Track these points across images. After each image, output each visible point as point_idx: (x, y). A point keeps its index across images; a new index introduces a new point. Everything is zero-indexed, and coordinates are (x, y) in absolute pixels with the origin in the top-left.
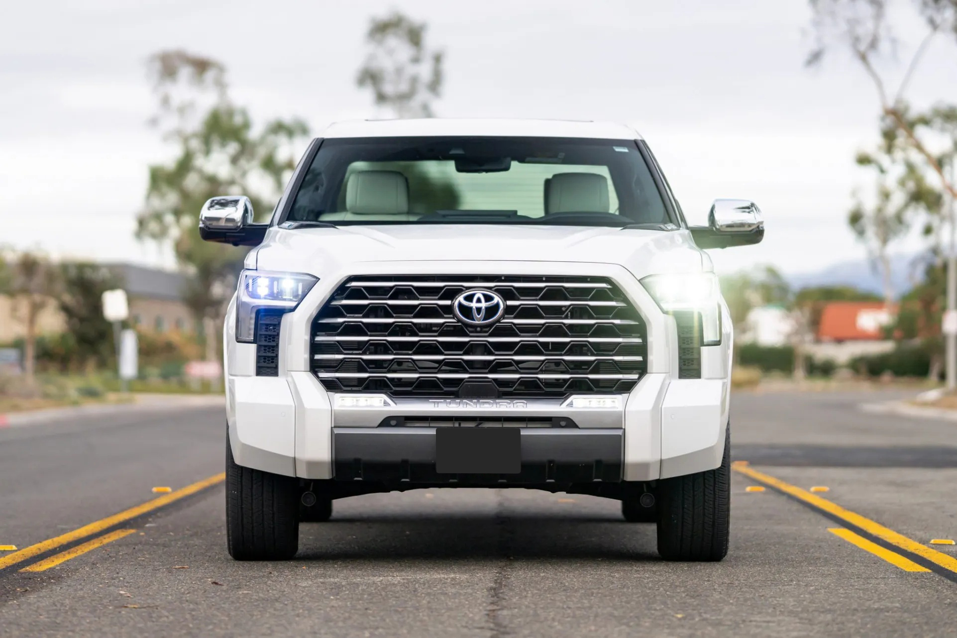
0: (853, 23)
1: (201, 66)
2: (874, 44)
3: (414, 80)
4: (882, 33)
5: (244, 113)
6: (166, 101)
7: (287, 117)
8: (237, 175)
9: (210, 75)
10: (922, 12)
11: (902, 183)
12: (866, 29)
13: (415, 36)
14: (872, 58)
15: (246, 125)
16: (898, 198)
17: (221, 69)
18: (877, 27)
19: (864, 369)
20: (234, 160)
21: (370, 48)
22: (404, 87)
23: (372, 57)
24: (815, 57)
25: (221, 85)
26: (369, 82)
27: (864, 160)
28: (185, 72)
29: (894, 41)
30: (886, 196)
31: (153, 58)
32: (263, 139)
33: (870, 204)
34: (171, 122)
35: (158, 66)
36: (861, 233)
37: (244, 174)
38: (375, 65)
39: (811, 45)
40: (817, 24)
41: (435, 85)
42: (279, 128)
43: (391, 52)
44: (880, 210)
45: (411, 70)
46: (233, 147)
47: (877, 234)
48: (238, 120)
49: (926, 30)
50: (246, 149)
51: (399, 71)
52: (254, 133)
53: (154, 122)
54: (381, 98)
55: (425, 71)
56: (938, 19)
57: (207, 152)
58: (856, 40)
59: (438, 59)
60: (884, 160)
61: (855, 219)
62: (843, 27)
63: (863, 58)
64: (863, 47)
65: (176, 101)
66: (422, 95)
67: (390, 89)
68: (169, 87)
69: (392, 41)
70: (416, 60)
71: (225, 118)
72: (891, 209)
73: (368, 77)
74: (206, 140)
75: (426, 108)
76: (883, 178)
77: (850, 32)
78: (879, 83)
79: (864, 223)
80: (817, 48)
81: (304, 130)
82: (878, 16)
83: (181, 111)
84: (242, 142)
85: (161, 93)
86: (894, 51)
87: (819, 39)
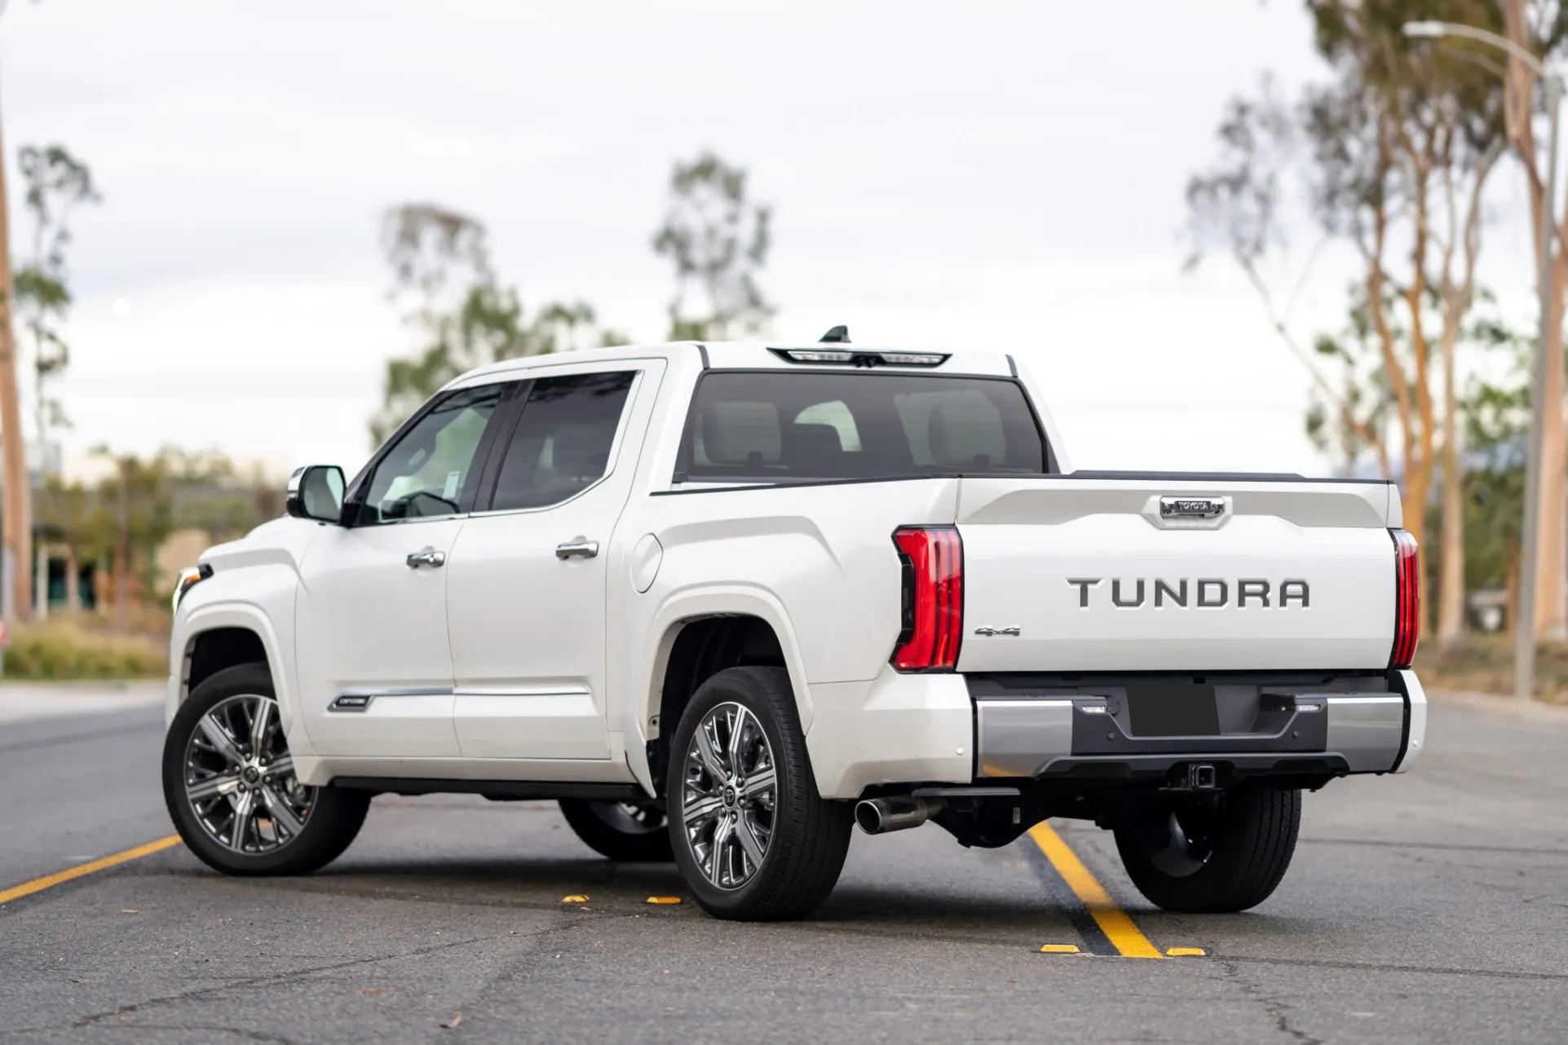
0: (1237, 221)
1: (452, 224)
2: (1258, 247)
3: (730, 245)
4: (1269, 233)
5: (512, 293)
6: (405, 271)
7: (568, 302)
9: (464, 239)
10: (1314, 213)
11: (1377, 377)
12: (1250, 231)
13: (733, 187)
14: (1257, 264)
15: (516, 311)
16: (1372, 396)
17: (479, 230)
18: (1262, 230)
21: (674, 201)
22: (717, 252)
23: (674, 213)
24: (1192, 262)
25: (478, 251)
26: (671, 248)
27: (1327, 347)
28: (431, 236)
29: (1285, 244)
31: (390, 213)
32: (537, 328)
34: (412, 300)
35: (396, 224)
36: (1321, 444)
38: (677, 225)
39: (1188, 249)
40: (1194, 224)
41: (758, 251)
42: (557, 313)
43: (700, 207)
44: (1346, 414)
45: (726, 231)
46: (499, 337)
47: (1341, 446)
48: (505, 304)
49: (1321, 233)
50: (514, 341)
51: (711, 232)
52: (526, 321)
53: (392, 298)
54: (686, 266)
55: (745, 232)
56: (1334, 220)
57: (468, 344)
58: (1241, 241)
59: (763, 217)
60: (1352, 345)
61: (1314, 424)
62: (1225, 226)
63: (1247, 263)
64: (1246, 250)
65: (419, 271)
66: (741, 264)
67: (699, 255)
68: (407, 253)
69: (703, 191)
70: (733, 219)
71: (487, 302)
72: (1362, 414)
73: (671, 240)
74: (467, 329)
75: (746, 281)
76: (1351, 372)
77: (1234, 232)
78: (1265, 294)
79: (1326, 428)
80: (1193, 251)
81: (589, 317)
82: (1265, 213)
83: (426, 283)
84: (510, 332)
85: (399, 261)
86: (1284, 256)
87: (1195, 243)
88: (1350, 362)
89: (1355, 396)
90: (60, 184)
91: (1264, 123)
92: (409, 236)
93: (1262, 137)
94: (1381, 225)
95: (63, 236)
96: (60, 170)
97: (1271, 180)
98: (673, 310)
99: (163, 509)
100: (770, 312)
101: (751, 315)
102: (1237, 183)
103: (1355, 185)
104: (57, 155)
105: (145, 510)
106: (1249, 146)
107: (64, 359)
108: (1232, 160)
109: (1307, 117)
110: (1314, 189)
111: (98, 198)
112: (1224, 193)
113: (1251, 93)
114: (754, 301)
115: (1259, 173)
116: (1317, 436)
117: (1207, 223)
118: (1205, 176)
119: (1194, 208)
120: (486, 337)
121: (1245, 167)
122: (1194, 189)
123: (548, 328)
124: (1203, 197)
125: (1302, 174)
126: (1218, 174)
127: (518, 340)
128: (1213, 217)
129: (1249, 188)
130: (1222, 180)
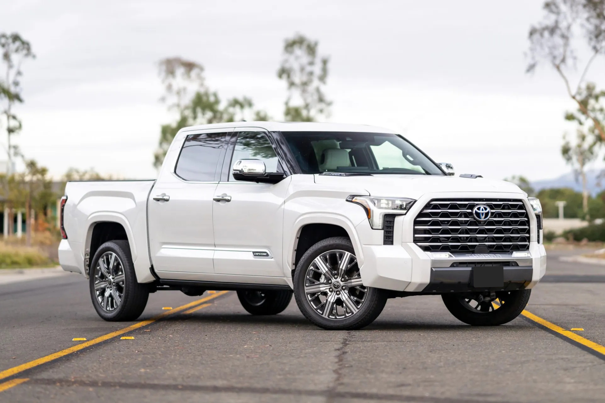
0: (553, 48)
1: (190, 66)
2: (563, 60)
3: (311, 74)
4: (568, 54)
5: (215, 95)
6: (169, 87)
7: (240, 98)
9: (194, 73)
10: (589, 44)
11: (592, 131)
12: (559, 52)
13: (311, 50)
14: (562, 67)
15: (217, 102)
16: (590, 139)
17: (202, 69)
18: (565, 51)
19: (571, 237)
20: (210, 121)
21: (286, 56)
22: (305, 79)
23: (286, 61)
24: (531, 68)
25: (200, 78)
26: (285, 76)
27: (570, 117)
28: (180, 71)
29: (575, 58)
31: (161, 63)
32: (226, 109)
33: (574, 142)
34: (173, 99)
35: (164, 68)
36: (569, 159)
38: (287, 66)
39: (529, 61)
40: (532, 50)
41: (322, 78)
42: (236, 103)
43: (297, 58)
44: (579, 146)
45: (309, 69)
46: (209, 114)
47: (578, 160)
48: (212, 99)
49: (592, 53)
50: (216, 116)
51: (302, 68)
52: (221, 107)
53: (163, 99)
54: (292, 84)
55: (317, 69)
56: (598, 47)
57: (195, 117)
58: (554, 58)
59: (325, 62)
60: (582, 118)
61: (566, 151)
62: (547, 50)
63: (558, 68)
64: (558, 62)
65: (175, 87)
66: (316, 83)
67: (297, 78)
68: (171, 80)
69: (299, 51)
70: (311, 63)
71: (204, 99)
72: (586, 145)
73: (284, 72)
74: (194, 109)
75: (318, 90)
76: (581, 127)
77: (551, 53)
78: (567, 82)
79: (571, 153)
80: (532, 62)
81: (250, 104)
82: (566, 45)
83: (178, 93)
84: (215, 112)
85: (167, 83)
86: (575, 64)
87: (533, 58)
88: (581, 123)
89: (583, 138)
90: (17, 50)
92: (171, 72)
93: (564, 8)
95: (19, 73)
96: (18, 44)
97: (569, 28)
98: (287, 103)
100: (329, 104)
101: (322, 106)
102: (553, 30)
104: (16, 38)
106: (558, 13)
107: (20, 127)
108: (550, 20)
110: (590, 33)
111: (34, 57)
112: (546, 34)
114: (321, 100)
115: (563, 25)
116: (566, 156)
117: (538, 48)
118: (538, 26)
119: (532, 42)
120: (203, 114)
121: (557, 22)
122: (532, 33)
123: (231, 110)
124: (536, 36)
125: (582, 26)
126: (544, 26)
127: (218, 115)
128: (541, 45)
129: (558, 32)
130: (546, 28)
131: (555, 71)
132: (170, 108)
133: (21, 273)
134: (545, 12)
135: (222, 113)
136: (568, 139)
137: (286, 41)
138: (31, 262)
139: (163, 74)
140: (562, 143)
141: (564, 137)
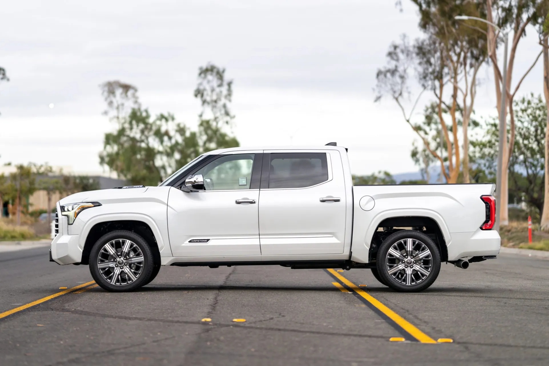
0: (393, 85)
1: (126, 88)
2: (401, 94)
3: (220, 94)
4: (404, 89)
5: (146, 111)
6: (111, 103)
7: (166, 114)
8: (143, 138)
9: (130, 93)
10: (419, 82)
11: (435, 139)
12: (397, 88)
13: (220, 75)
14: (400, 99)
15: (148, 117)
17: (136, 90)
18: (402, 88)
20: (142, 132)
21: (200, 81)
22: (215, 98)
23: (200, 84)
24: (378, 98)
25: (135, 97)
26: (199, 96)
28: (119, 92)
29: (409, 93)
30: (427, 144)
31: (104, 85)
32: (154, 122)
34: (113, 113)
35: (106, 89)
36: (417, 161)
37: (147, 138)
38: (201, 88)
39: (377, 94)
40: (378, 86)
41: (229, 96)
42: (162, 117)
43: (209, 82)
44: (425, 151)
45: (218, 89)
46: (142, 126)
47: (424, 162)
48: (144, 114)
49: (422, 89)
50: (147, 127)
52: (151, 120)
53: (106, 113)
54: (204, 102)
55: (224, 90)
56: (426, 84)
57: (131, 128)
58: (394, 92)
59: (229, 84)
61: (414, 154)
62: (389, 87)
63: (397, 99)
64: (397, 95)
65: (115, 104)
66: (223, 101)
68: (112, 98)
69: (210, 77)
70: (220, 86)
71: (138, 114)
73: (199, 93)
74: (131, 123)
75: (224, 106)
76: (426, 137)
77: (392, 89)
78: (403, 110)
79: (418, 156)
80: (379, 95)
81: (173, 119)
82: (403, 82)
83: (118, 108)
84: (146, 124)
85: (109, 100)
86: (409, 97)
87: (379, 92)
88: (426, 133)
91: (403, 52)
92: (112, 92)
93: (402, 56)
94: (442, 86)
97: (405, 71)
98: (200, 116)
99: (32, 183)
100: (234, 117)
101: (227, 118)
102: (393, 72)
103: (433, 73)
105: (26, 183)
106: (398, 60)
108: (392, 65)
109: (416, 50)
110: (420, 74)
111: (8, 80)
112: (389, 75)
113: (398, 42)
114: (227, 114)
115: (401, 69)
116: (415, 158)
117: (383, 85)
118: (383, 69)
119: (379, 81)
120: (138, 126)
121: (396, 67)
122: (379, 73)
123: (158, 123)
124: (382, 77)
125: (415, 69)
126: (387, 69)
127: (149, 126)
128: (385, 83)
129: (397, 74)
130: (388, 71)
131: (394, 101)
132: (111, 120)
133: (19, 244)
134: (388, 59)
135: (151, 125)
136: (416, 145)
137: (201, 69)
138: (24, 237)
139: (106, 94)
140: (412, 148)
141: (413, 144)
